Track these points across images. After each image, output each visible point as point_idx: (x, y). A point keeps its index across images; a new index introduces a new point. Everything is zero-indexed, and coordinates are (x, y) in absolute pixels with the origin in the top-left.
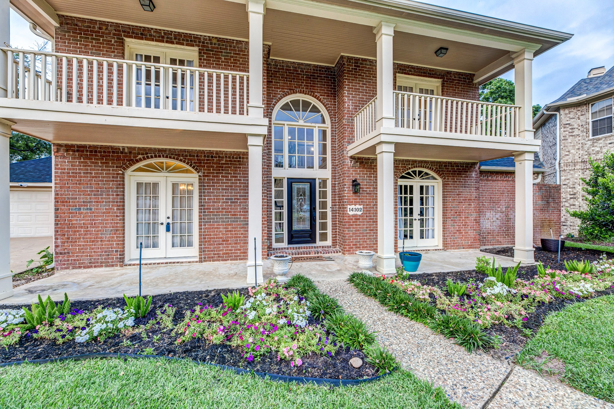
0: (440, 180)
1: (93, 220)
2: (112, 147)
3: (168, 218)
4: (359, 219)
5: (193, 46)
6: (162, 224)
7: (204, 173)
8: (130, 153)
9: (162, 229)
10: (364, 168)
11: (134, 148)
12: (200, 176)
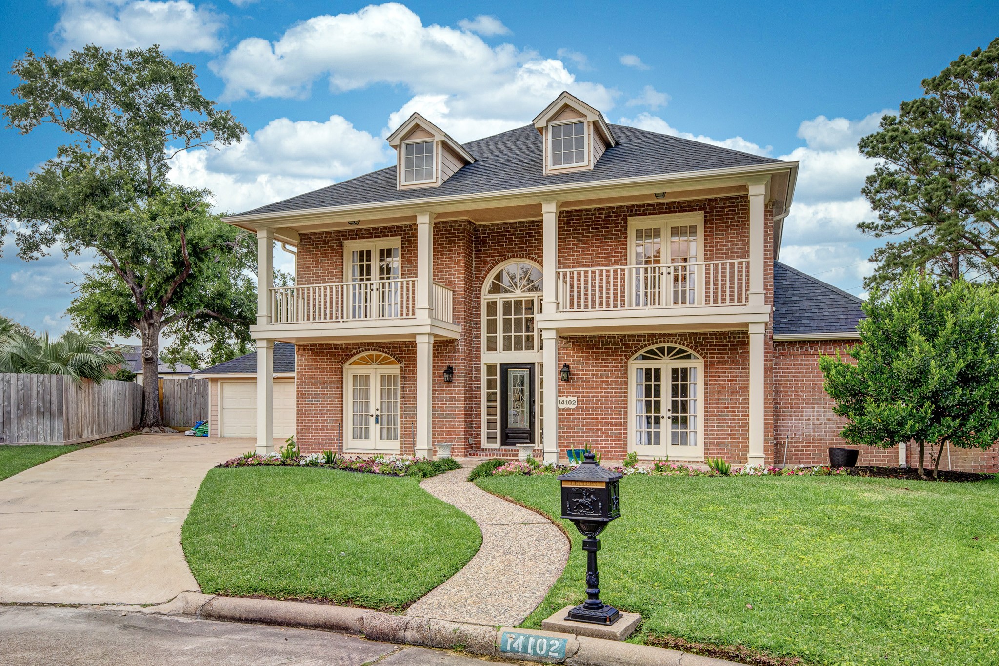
0: (701, 360)
1: (321, 410)
2: (334, 345)
3: (377, 410)
4: (572, 414)
5: (396, 235)
6: (372, 416)
7: (405, 364)
8: (347, 348)
9: (372, 420)
10: (579, 349)
11: (349, 344)
12: (401, 367)
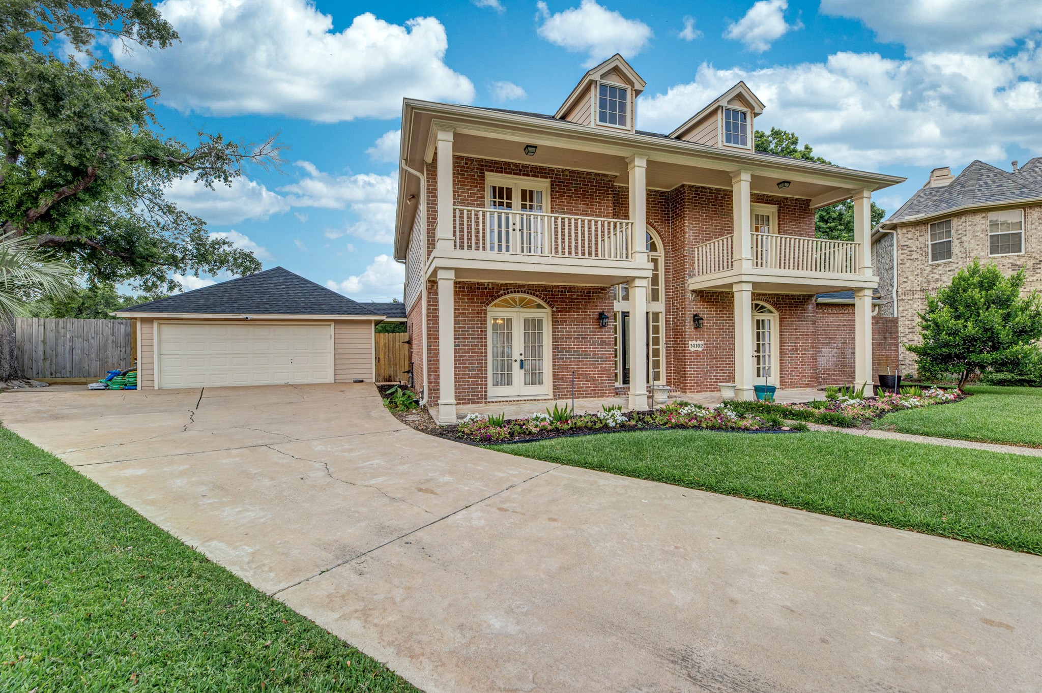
0: (776, 314)
1: (461, 357)
2: (478, 283)
3: (521, 355)
4: (700, 356)
5: (547, 178)
6: (516, 361)
7: (557, 308)
8: (493, 288)
9: (516, 366)
10: (705, 301)
11: (497, 284)
12: (553, 311)
